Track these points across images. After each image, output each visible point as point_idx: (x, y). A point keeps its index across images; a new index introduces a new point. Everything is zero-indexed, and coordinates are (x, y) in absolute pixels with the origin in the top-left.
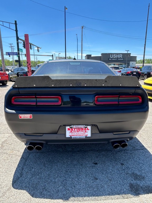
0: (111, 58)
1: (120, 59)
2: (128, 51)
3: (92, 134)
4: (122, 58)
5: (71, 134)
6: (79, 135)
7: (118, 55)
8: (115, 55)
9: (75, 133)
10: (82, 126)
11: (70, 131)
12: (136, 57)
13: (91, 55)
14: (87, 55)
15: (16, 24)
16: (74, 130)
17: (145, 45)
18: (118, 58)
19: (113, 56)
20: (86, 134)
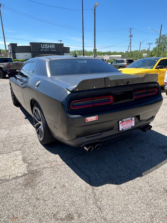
0: (42, 49)
1: (53, 50)
2: (61, 41)
3: (135, 123)
4: (55, 49)
5: (122, 127)
6: (127, 127)
7: (50, 45)
8: (47, 45)
9: (125, 125)
10: (129, 119)
11: (122, 125)
12: (69, 48)
13: (17, 44)
14: (11, 44)
16: (124, 123)
17: (83, 36)
18: (50, 49)
19: (45, 46)
20: (132, 124)
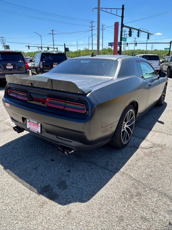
3: (41, 131)
6: (34, 129)
9: (32, 126)
10: (36, 122)
11: (29, 124)
15: (123, 9)
20: (38, 129)
